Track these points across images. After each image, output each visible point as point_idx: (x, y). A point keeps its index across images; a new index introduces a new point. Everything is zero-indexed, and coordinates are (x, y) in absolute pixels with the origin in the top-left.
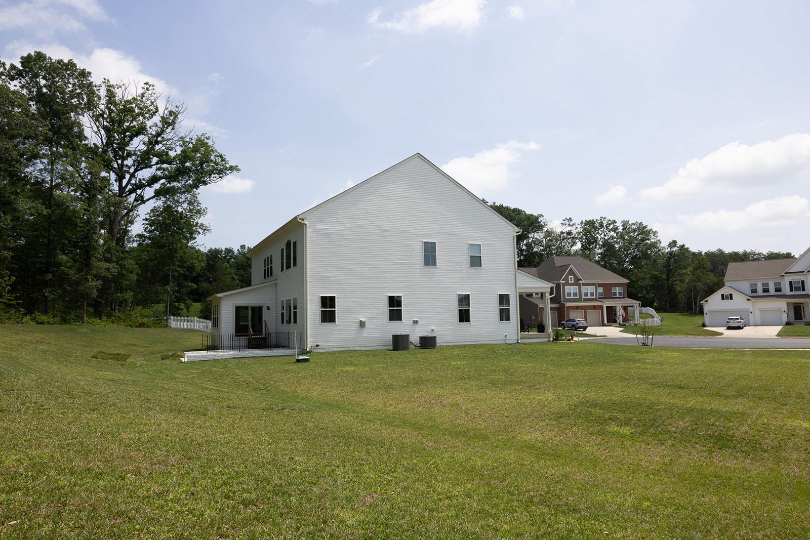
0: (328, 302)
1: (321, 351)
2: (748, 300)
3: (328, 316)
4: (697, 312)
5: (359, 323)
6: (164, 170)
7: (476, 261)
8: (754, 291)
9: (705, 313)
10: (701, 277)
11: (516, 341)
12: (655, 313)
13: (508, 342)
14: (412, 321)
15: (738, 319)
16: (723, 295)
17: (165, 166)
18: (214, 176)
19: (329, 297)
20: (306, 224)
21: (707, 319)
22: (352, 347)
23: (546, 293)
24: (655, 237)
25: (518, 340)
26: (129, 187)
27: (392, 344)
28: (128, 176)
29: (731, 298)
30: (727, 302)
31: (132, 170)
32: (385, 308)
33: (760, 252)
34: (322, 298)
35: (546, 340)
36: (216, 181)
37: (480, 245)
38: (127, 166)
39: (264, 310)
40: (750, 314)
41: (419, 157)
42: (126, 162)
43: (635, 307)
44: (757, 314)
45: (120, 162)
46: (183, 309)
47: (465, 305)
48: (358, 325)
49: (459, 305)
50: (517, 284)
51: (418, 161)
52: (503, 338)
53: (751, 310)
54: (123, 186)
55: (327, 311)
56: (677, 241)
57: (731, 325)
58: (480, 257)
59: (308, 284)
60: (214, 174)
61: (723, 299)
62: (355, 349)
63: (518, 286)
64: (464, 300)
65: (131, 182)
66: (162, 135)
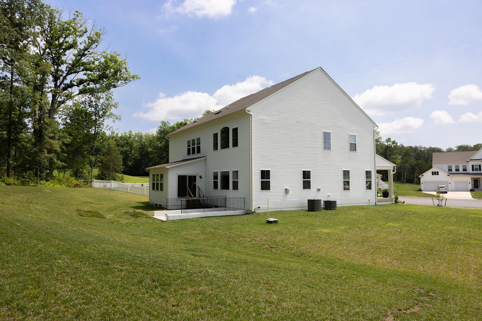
0: (265, 174)
1: (260, 211)
2: (448, 175)
3: (265, 186)
4: (405, 182)
5: (285, 190)
6: (89, 75)
7: (353, 147)
8: (450, 170)
9: (421, 183)
10: (408, 160)
11: (375, 203)
12: (382, 181)
13: (371, 204)
14: (316, 189)
15: (444, 187)
16: (432, 172)
17: (89, 72)
18: (121, 81)
19: (266, 171)
20: (251, 115)
21: (422, 186)
22: (280, 208)
23: (391, 171)
24: (377, 136)
25: (376, 203)
26: (62, 86)
27: (307, 206)
28: (61, 78)
29: (438, 174)
30: (435, 176)
31: (64, 75)
32: (300, 179)
33: (425, 147)
34: (262, 171)
35: (390, 203)
36: (122, 86)
37: (355, 135)
38: (61, 71)
39: (198, 179)
40: (449, 184)
41: (321, 70)
42: (60, 68)
43: (379, 178)
44: (453, 184)
45: (56, 67)
46: (85, 173)
47: (347, 178)
48: (284, 192)
49: (344, 178)
50: (376, 164)
51: (319, 73)
52: (367, 201)
53: (450, 182)
54: (58, 85)
55: (264, 181)
56: (391, 138)
57: (441, 190)
58: (355, 144)
59: (253, 161)
60: (121, 80)
61: (433, 174)
62: (282, 210)
63: (376, 165)
64: (346, 174)
65: (64, 82)
66: (89, 50)
